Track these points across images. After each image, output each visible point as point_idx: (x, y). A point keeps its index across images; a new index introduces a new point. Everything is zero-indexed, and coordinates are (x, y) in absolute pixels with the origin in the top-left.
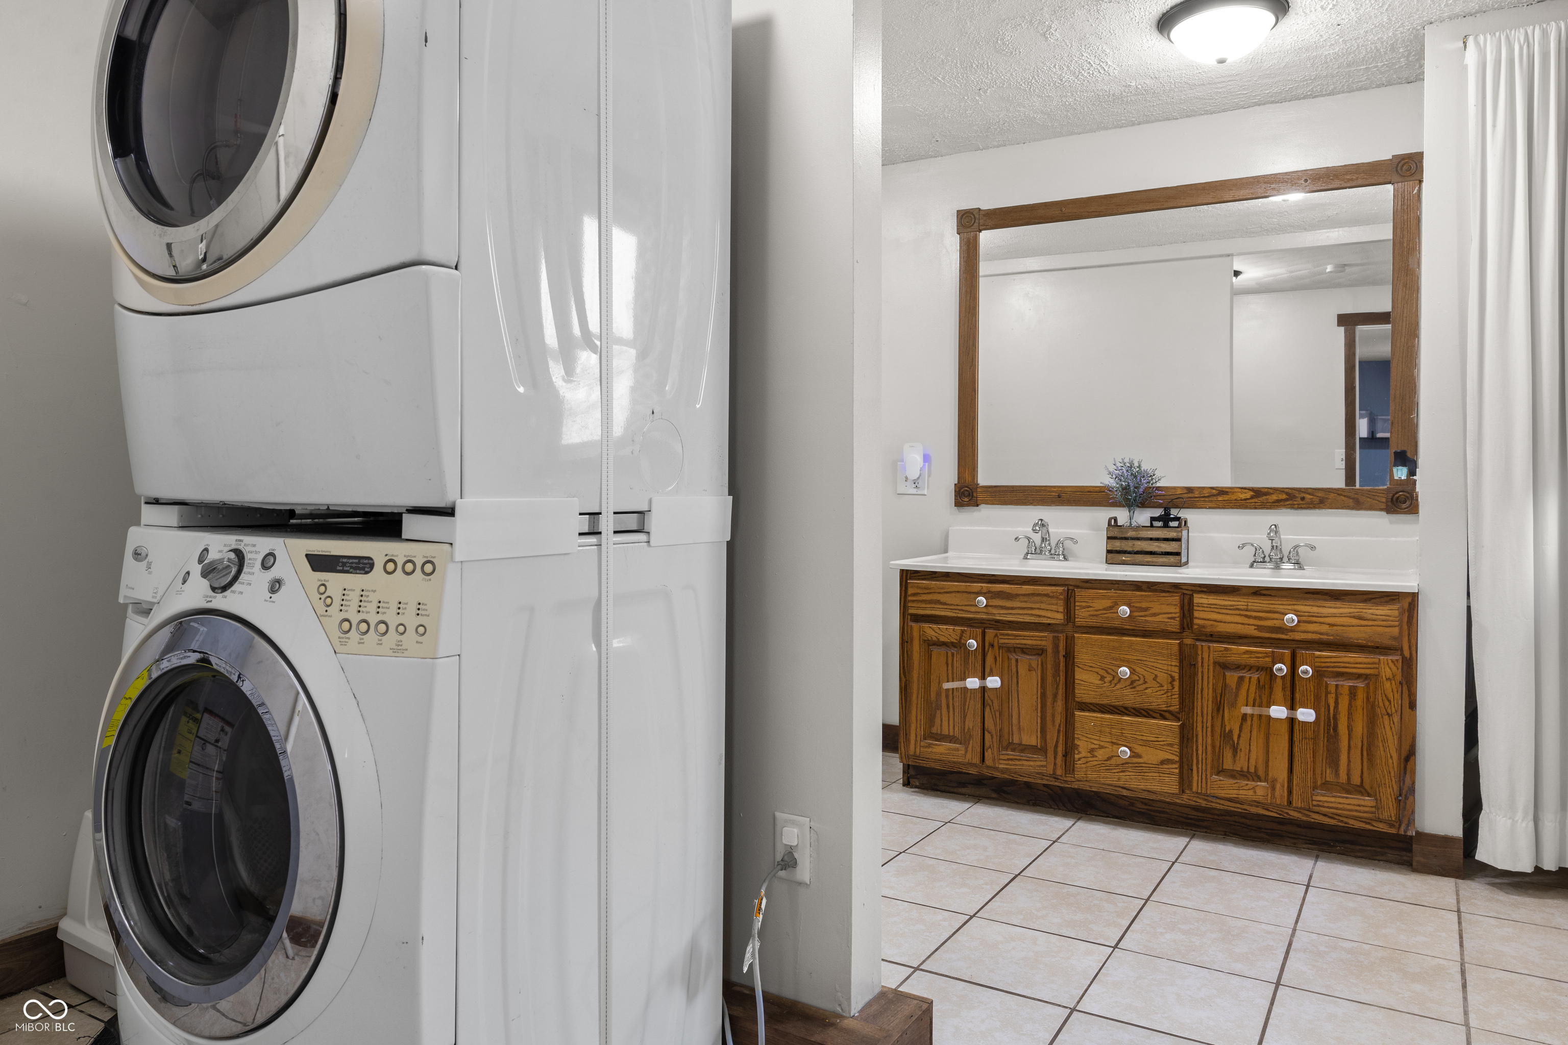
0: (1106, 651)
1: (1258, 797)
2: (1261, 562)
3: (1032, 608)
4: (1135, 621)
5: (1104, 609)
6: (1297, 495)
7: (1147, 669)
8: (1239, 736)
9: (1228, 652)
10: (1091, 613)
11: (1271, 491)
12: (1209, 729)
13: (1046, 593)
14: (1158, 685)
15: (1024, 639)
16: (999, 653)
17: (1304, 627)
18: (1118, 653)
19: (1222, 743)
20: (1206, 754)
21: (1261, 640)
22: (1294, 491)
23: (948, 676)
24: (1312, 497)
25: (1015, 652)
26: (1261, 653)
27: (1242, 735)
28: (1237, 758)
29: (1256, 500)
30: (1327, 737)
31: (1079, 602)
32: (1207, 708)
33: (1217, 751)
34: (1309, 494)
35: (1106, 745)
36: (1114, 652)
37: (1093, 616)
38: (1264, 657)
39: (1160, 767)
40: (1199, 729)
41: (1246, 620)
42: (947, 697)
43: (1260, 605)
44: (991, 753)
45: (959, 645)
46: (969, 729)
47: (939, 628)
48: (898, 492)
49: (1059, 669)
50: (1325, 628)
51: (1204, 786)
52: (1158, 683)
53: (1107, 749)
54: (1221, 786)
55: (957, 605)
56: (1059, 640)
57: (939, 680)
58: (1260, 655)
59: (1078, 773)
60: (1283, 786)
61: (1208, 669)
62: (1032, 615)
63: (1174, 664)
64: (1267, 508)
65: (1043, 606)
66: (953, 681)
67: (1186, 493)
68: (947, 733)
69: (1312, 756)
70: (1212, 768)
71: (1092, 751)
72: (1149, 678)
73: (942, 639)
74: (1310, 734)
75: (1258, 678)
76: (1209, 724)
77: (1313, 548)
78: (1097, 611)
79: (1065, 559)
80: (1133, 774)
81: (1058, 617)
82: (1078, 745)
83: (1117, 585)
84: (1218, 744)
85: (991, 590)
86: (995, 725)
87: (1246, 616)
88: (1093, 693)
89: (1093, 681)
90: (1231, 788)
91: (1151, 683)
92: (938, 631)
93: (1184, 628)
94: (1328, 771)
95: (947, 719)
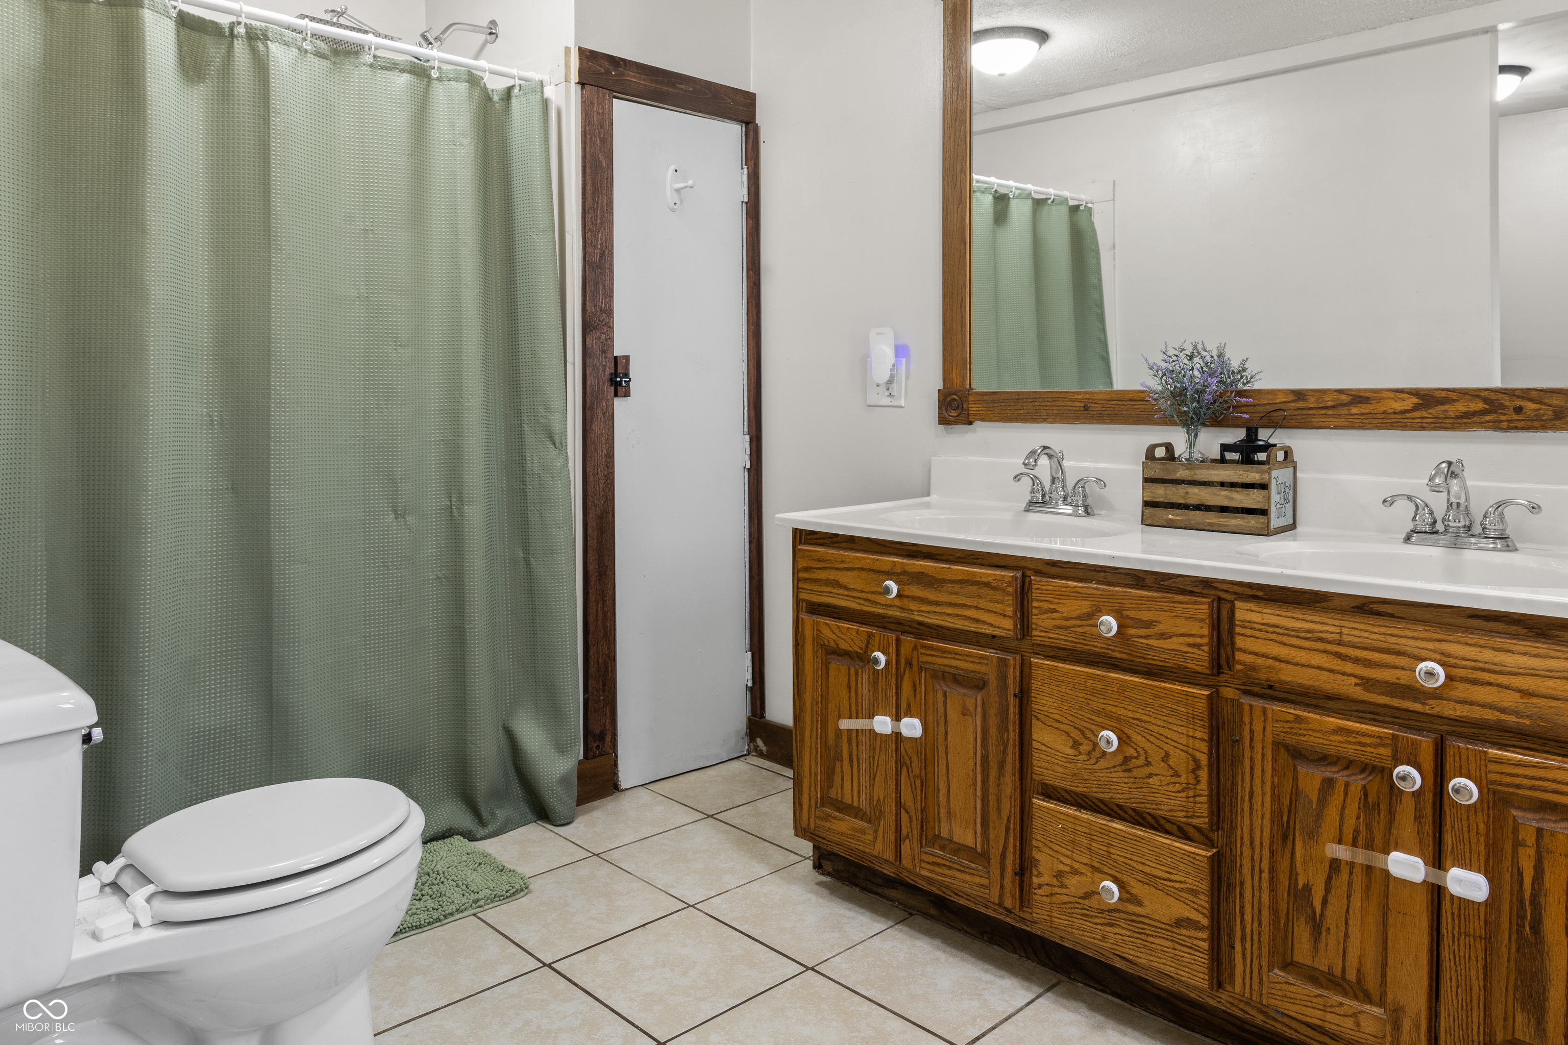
0: (1081, 695)
1: (1361, 1035)
2: (1426, 533)
3: (965, 606)
4: (1129, 645)
5: (1079, 618)
6: (1507, 403)
7: (1152, 739)
8: (1325, 902)
9: (1303, 726)
10: (1058, 623)
11: (1454, 396)
12: (1266, 876)
13: (986, 580)
14: (1171, 772)
15: (954, 658)
16: (920, 678)
17: (1461, 690)
18: (1102, 701)
19: (1291, 907)
20: (1260, 925)
21: (1372, 709)
22: (1500, 396)
23: (850, 707)
24: (1538, 406)
25: (944, 679)
26: (1370, 736)
27: (1331, 899)
28: (1322, 945)
29: (1423, 413)
30: (1517, 941)
31: (1038, 600)
32: (1262, 832)
33: (1283, 921)
34: (1532, 400)
35: (1083, 869)
36: (1095, 699)
37: (1060, 628)
38: (1376, 746)
39: (1174, 930)
40: (1246, 871)
41: (1337, 664)
42: (849, 741)
43: (1367, 635)
44: (909, 848)
45: (864, 659)
46: (879, 800)
47: (838, 627)
48: (869, 403)
49: (1007, 718)
50: (1510, 699)
51: (1256, 987)
52: (1171, 768)
53: (1084, 878)
54: (1289, 994)
55: (862, 592)
56: (1006, 666)
57: (839, 712)
58: (1367, 740)
59: (1038, 911)
60: (1418, 1027)
61: (1263, 755)
62: (966, 618)
63: (1199, 735)
64: (1446, 429)
65: (982, 603)
66: (857, 718)
67: (1293, 401)
68: (850, 802)
69: (1481, 976)
70: (1271, 953)
71: (1059, 875)
72: (1156, 756)
73: (843, 646)
74: (1477, 926)
75: (1364, 787)
76: (1265, 865)
77: (1534, 508)
78: (1066, 619)
79: (1088, 513)
80: (1128, 933)
81: (1005, 626)
82: (1038, 861)
83: (1102, 574)
84: (1283, 907)
85: (907, 569)
86: (915, 802)
87: (1338, 655)
88: (1061, 770)
89: (1060, 747)
90: (1309, 1004)
91: (1158, 767)
92: (836, 631)
93: (1219, 666)
94: (1519, 1018)
95: (850, 777)
